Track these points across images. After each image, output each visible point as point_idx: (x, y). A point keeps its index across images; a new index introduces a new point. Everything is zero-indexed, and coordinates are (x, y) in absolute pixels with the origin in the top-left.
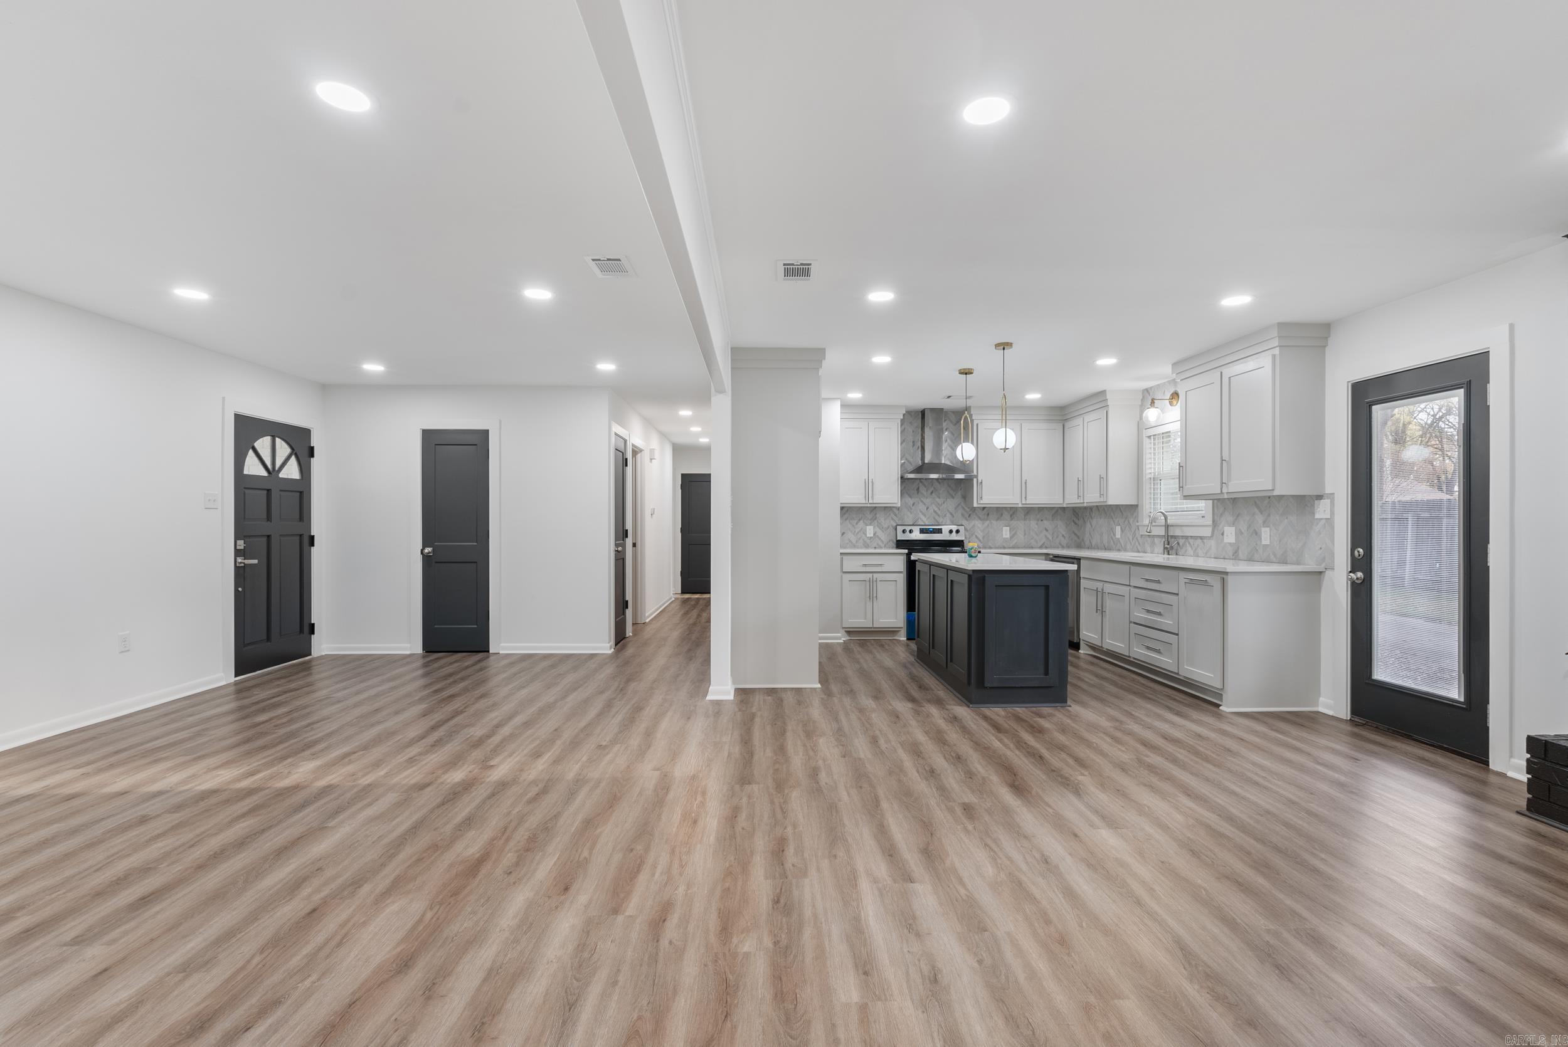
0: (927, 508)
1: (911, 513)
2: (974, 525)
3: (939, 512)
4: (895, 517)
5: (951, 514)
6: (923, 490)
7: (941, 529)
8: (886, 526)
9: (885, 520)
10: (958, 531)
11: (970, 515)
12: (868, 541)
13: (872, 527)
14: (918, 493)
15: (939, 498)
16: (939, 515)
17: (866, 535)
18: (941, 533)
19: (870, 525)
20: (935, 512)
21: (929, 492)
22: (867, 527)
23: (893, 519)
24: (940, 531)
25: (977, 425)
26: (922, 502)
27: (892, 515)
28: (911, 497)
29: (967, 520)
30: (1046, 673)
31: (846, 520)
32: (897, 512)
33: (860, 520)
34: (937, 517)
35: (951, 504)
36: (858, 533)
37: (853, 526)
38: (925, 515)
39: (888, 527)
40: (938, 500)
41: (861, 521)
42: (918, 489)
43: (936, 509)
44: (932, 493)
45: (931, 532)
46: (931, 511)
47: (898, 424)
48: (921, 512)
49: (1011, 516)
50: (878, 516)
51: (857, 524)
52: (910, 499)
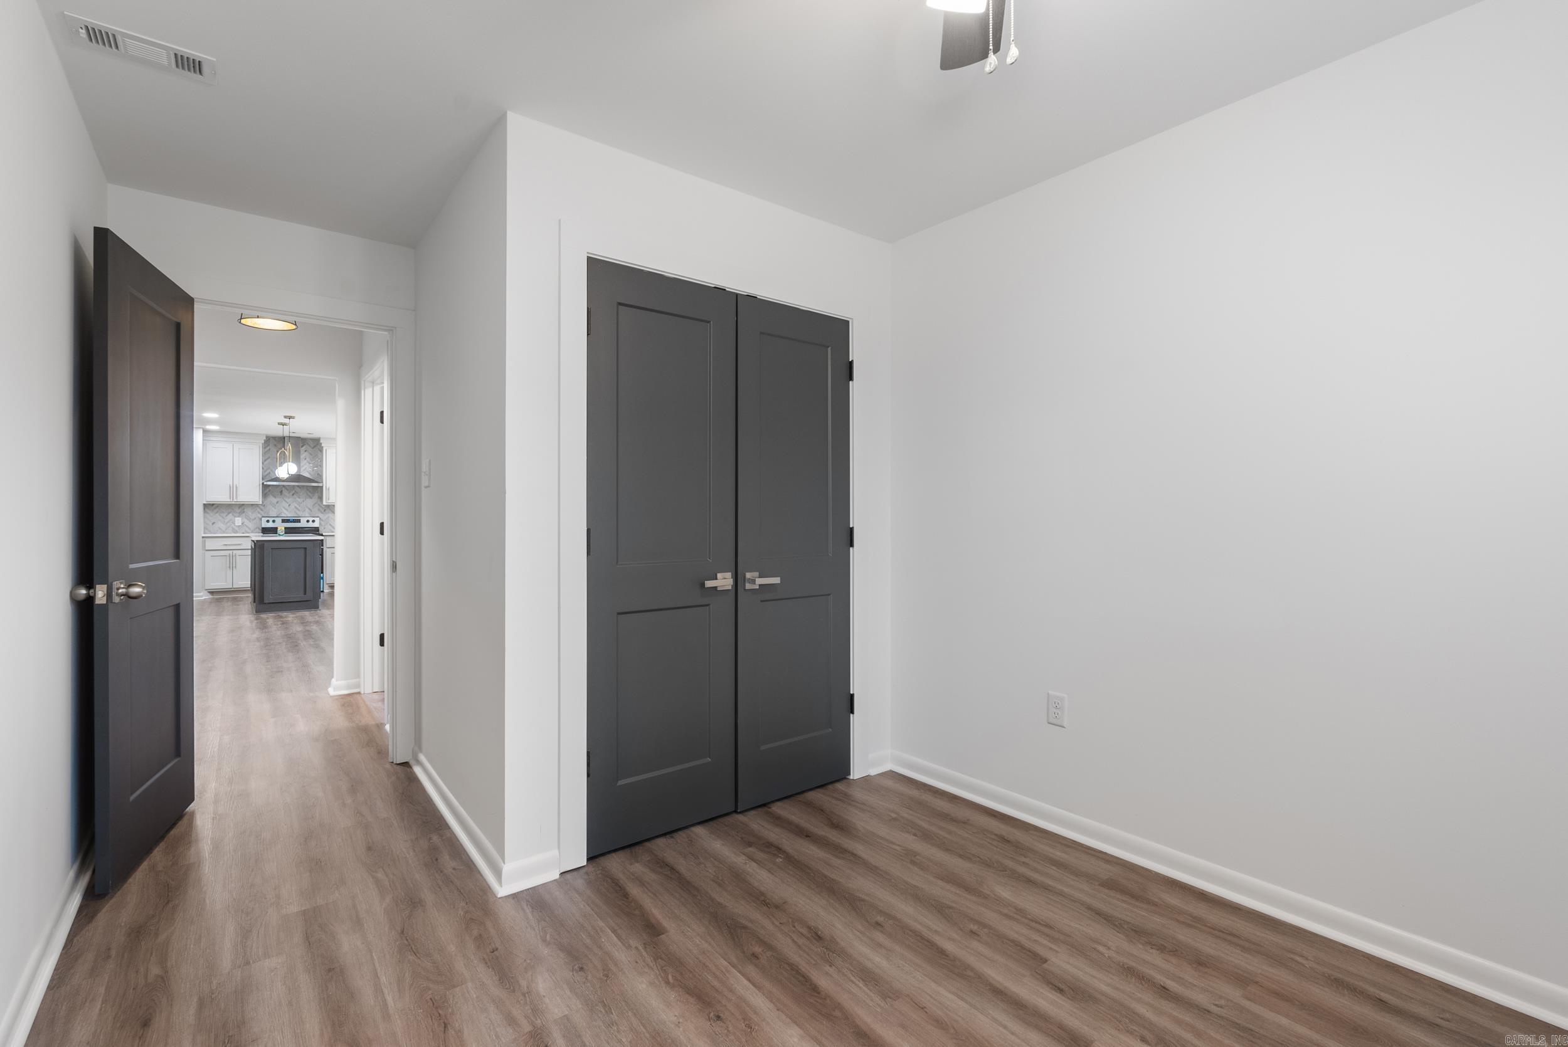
0: (289, 505)
1: (275, 508)
2: (328, 517)
3: (299, 508)
4: (261, 512)
5: (310, 509)
6: (285, 492)
7: (300, 520)
8: (253, 518)
9: (252, 513)
10: (313, 521)
11: (325, 510)
12: (237, 529)
13: (240, 519)
14: (281, 494)
15: (299, 498)
16: (299, 510)
17: (234, 524)
19: (239, 517)
20: (296, 507)
21: (291, 494)
22: (236, 519)
23: (259, 513)
24: (299, 521)
25: (326, 450)
26: (285, 501)
27: (259, 510)
28: (275, 497)
29: (322, 513)
30: (305, 594)
31: (217, 513)
32: (262, 507)
33: (229, 513)
34: (297, 511)
35: (309, 502)
36: (228, 522)
37: (223, 518)
38: (287, 510)
39: (255, 519)
40: (299, 500)
41: (231, 514)
42: (281, 492)
43: (296, 505)
44: (293, 495)
45: (291, 522)
46: (292, 507)
47: (260, 447)
48: (284, 508)
50: (245, 510)
51: (226, 516)
52: (274, 499)
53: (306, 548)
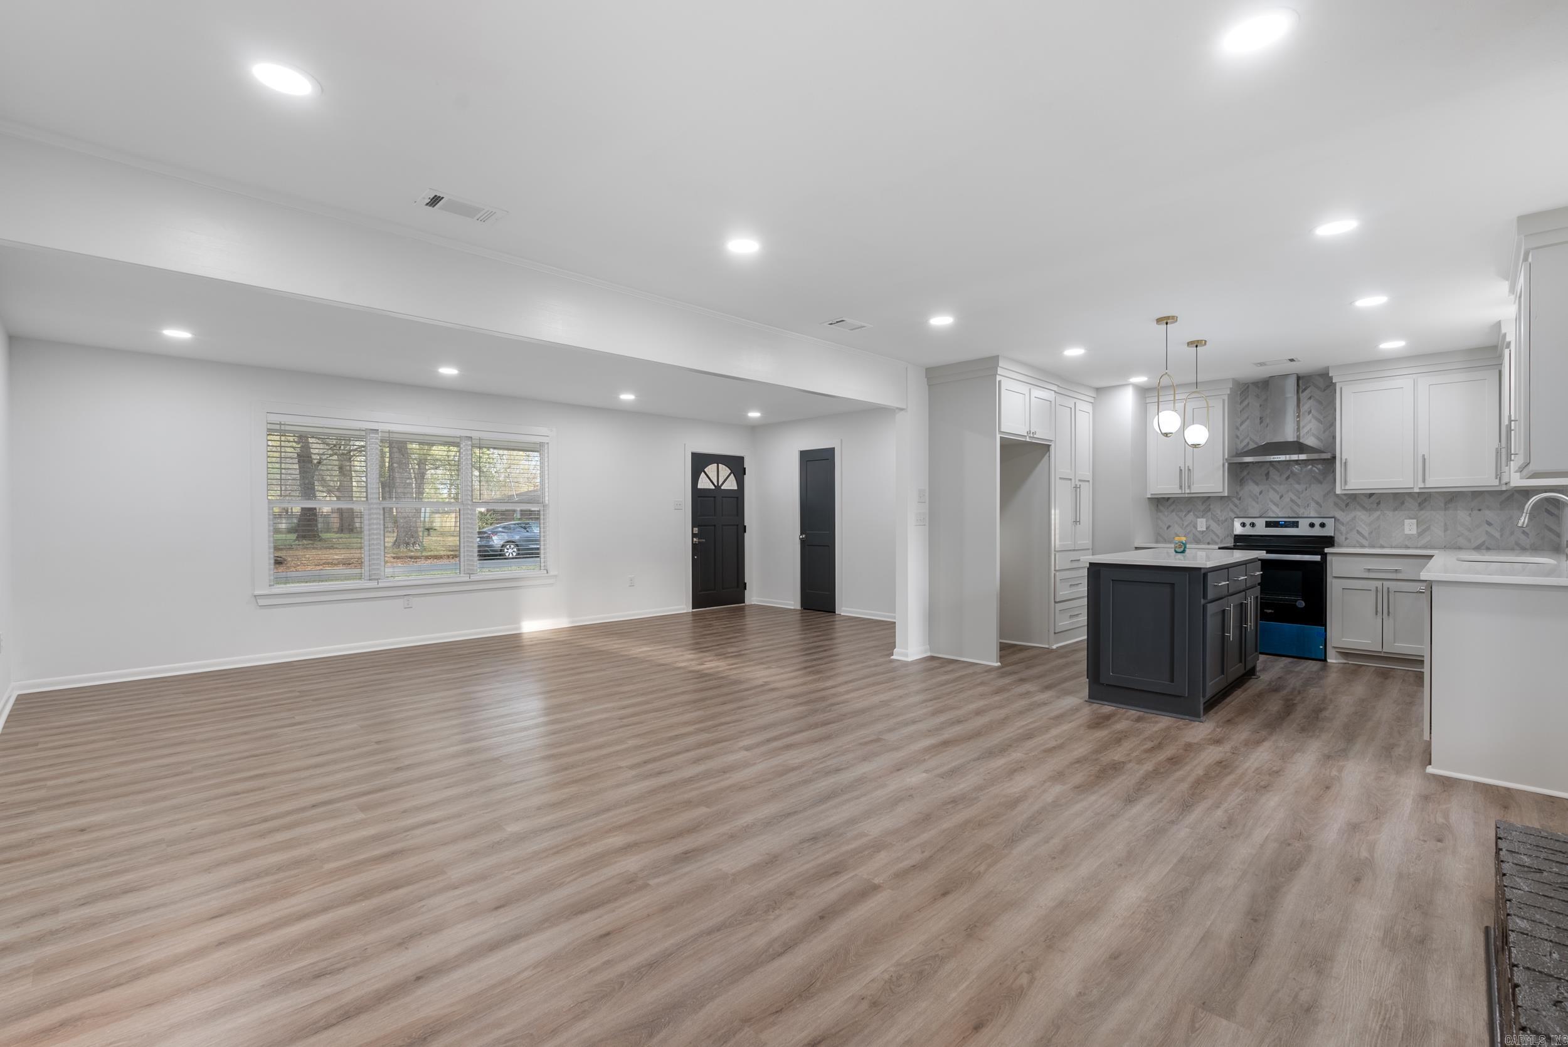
0: (1281, 497)
1: (1257, 503)
2: (1355, 517)
3: (1299, 501)
4: (1235, 509)
5: (1317, 503)
6: (1273, 472)
7: (1298, 522)
8: (1223, 518)
9: (1221, 511)
10: (1323, 525)
11: (1347, 505)
12: (1200, 536)
13: (1204, 520)
14: (1267, 479)
15: (1299, 483)
16: (1298, 506)
17: (1197, 529)
18: (1298, 527)
19: (1202, 517)
20: (1292, 500)
21: (1285, 476)
22: (1199, 520)
23: (1232, 511)
24: (1295, 525)
26: (1274, 489)
27: (1231, 506)
28: (1257, 484)
29: (1343, 511)
31: (1172, 511)
32: (1237, 502)
33: (1189, 512)
34: (1295, 508)
35: (1317, 491)
36: (1187, 526)
37: (1181, 518)
38: (1277, 505)
39: (1226, 520)
40: (1297, 486)
41: (1192, 513)
42: (1267, 474)
43: (1294, 498)
44: (1288, 478)
45: (1282, 526)
46: (1287, 499)
47: (1224, 400)
48: (1272, 501)
49: (1420, 504)
50: (1211, 507)
51: (1185, 516)
52: (1256, 487)
53: (1172, 585)
